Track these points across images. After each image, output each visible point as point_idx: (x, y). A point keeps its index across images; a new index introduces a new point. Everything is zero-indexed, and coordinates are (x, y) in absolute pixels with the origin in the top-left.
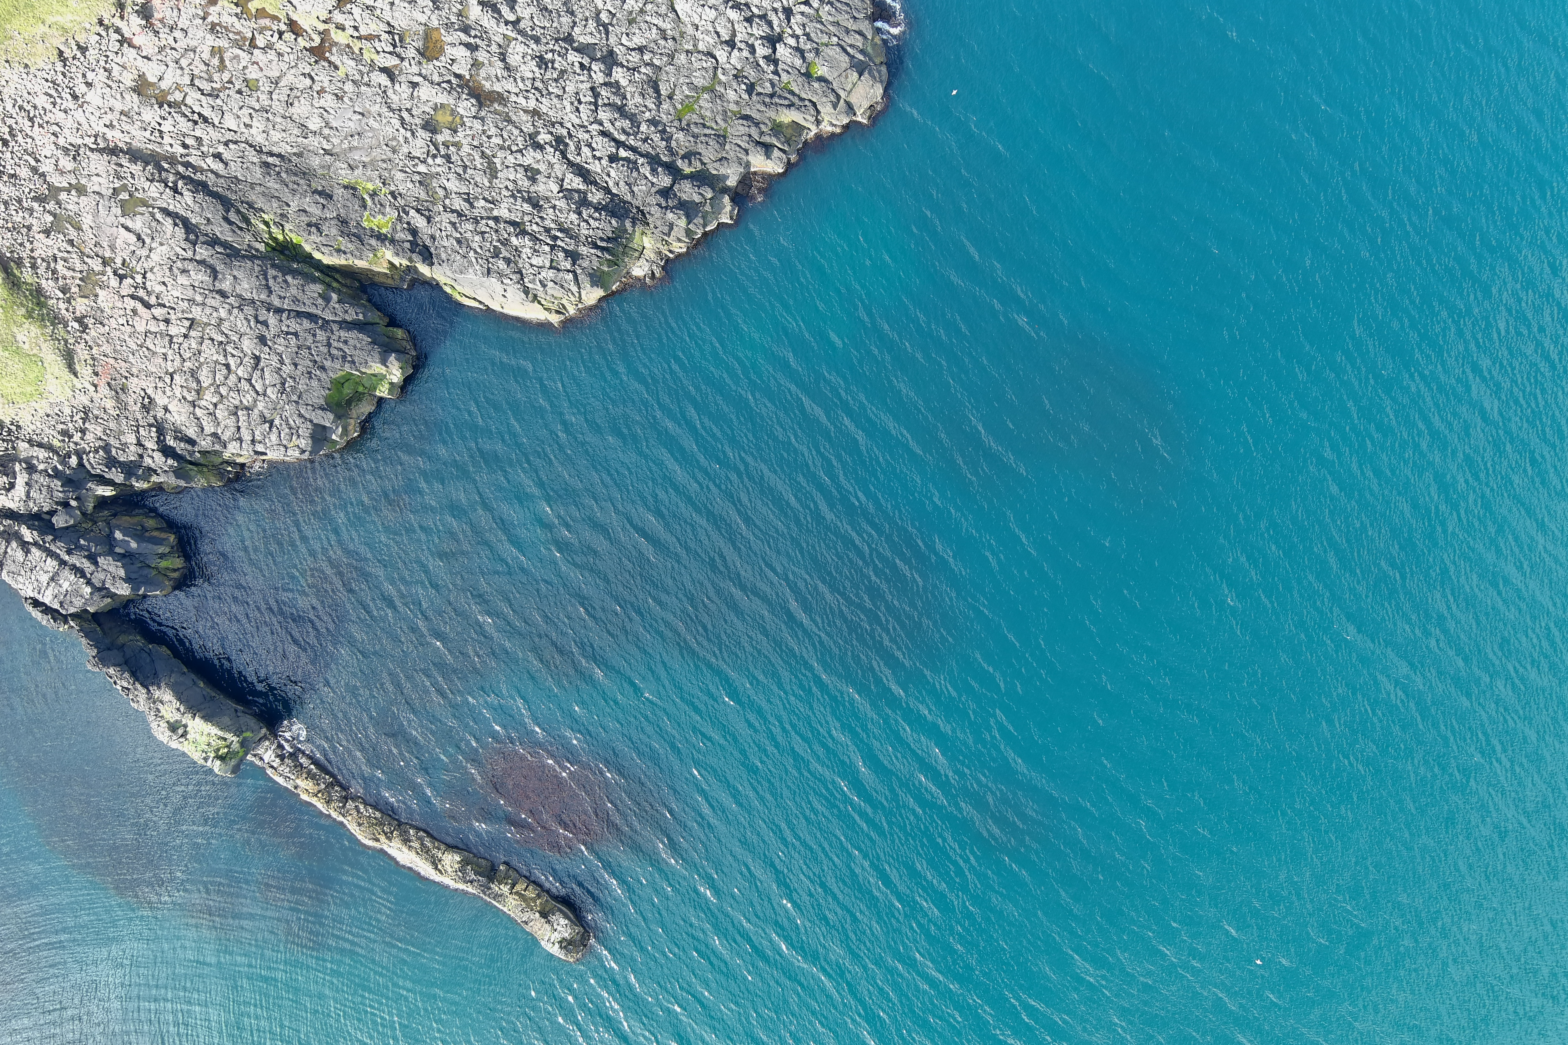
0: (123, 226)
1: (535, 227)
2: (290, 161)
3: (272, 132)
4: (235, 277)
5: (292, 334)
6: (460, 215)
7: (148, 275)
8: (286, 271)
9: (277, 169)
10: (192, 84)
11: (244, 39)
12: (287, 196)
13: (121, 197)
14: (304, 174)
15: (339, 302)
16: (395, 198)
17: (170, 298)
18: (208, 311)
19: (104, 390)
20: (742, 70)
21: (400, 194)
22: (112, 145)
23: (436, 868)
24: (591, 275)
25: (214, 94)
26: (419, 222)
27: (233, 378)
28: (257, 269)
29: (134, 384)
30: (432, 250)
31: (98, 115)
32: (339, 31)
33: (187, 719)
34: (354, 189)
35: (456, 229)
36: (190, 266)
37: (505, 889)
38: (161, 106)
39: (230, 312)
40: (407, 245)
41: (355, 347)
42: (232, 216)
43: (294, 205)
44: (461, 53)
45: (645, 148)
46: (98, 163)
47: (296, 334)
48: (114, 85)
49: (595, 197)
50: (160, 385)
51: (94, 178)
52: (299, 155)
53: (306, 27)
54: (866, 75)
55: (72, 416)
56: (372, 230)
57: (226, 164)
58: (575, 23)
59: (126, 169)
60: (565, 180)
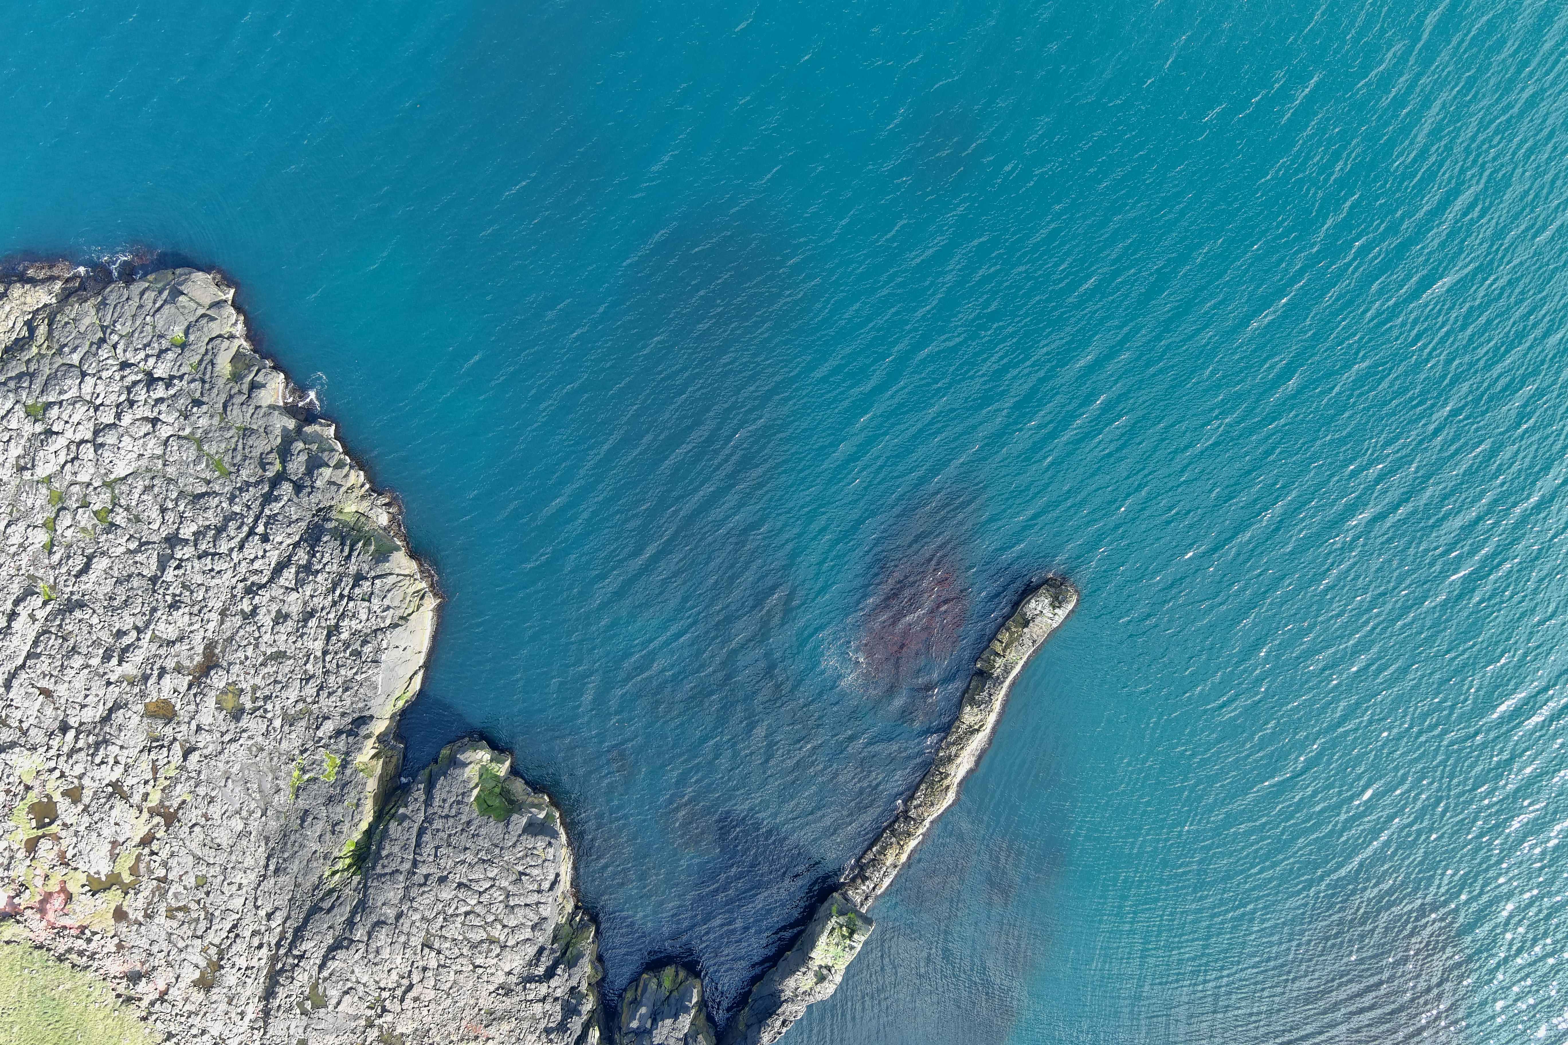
0: (336, 1008)
1: (331, 616)
2: (273, 849)
3: (246, 865)
4: (383, 905)
5: (436, 852)
7: (382, 986)
8: (378, 857)
9: (281, 862)
10: (201, 938)
11: (158, 888)
12: (306, 853)
13: (309, 1008)
14: (285, 836)
15: (406, 806)
16: (306, 750)
17: (403, 966)
18: (414, 930)
19: (492, 1031)
20: (180, 411)
21: (303, 745)
22: (261, 1015)
23: (978, 730)
24: (378, 562)
25: (210, 917)
26: (329, 727)
27: (479, 909)
28: (375, 884)
29: (486, 1002)
30: (356, 715)
31: (232, 1026)
32: (149, 798)
33: (814, 965)
34: (299, 788)
35: (334, 692)
36: (373, 946)
37: (999, 662)
38: (222, 967)
39: (416, 910)
40: (351, 739)
41: (449, 792)
42: (326, 905)
43: (315, 847)
44: (168, 682)
45: (255, 507)
46: (278, 1028)
47: (437, 848)
48: (204, 1010)
49: (302, 556)
50: (485, 978)
51: (292, 1032)
52: (267, 839)
53: (146, 829)
54: (182, 288)
56: (337, 773)
57: (277, 909)
58: (139, 574)
59: (283, 1003)
60: (287, 584)
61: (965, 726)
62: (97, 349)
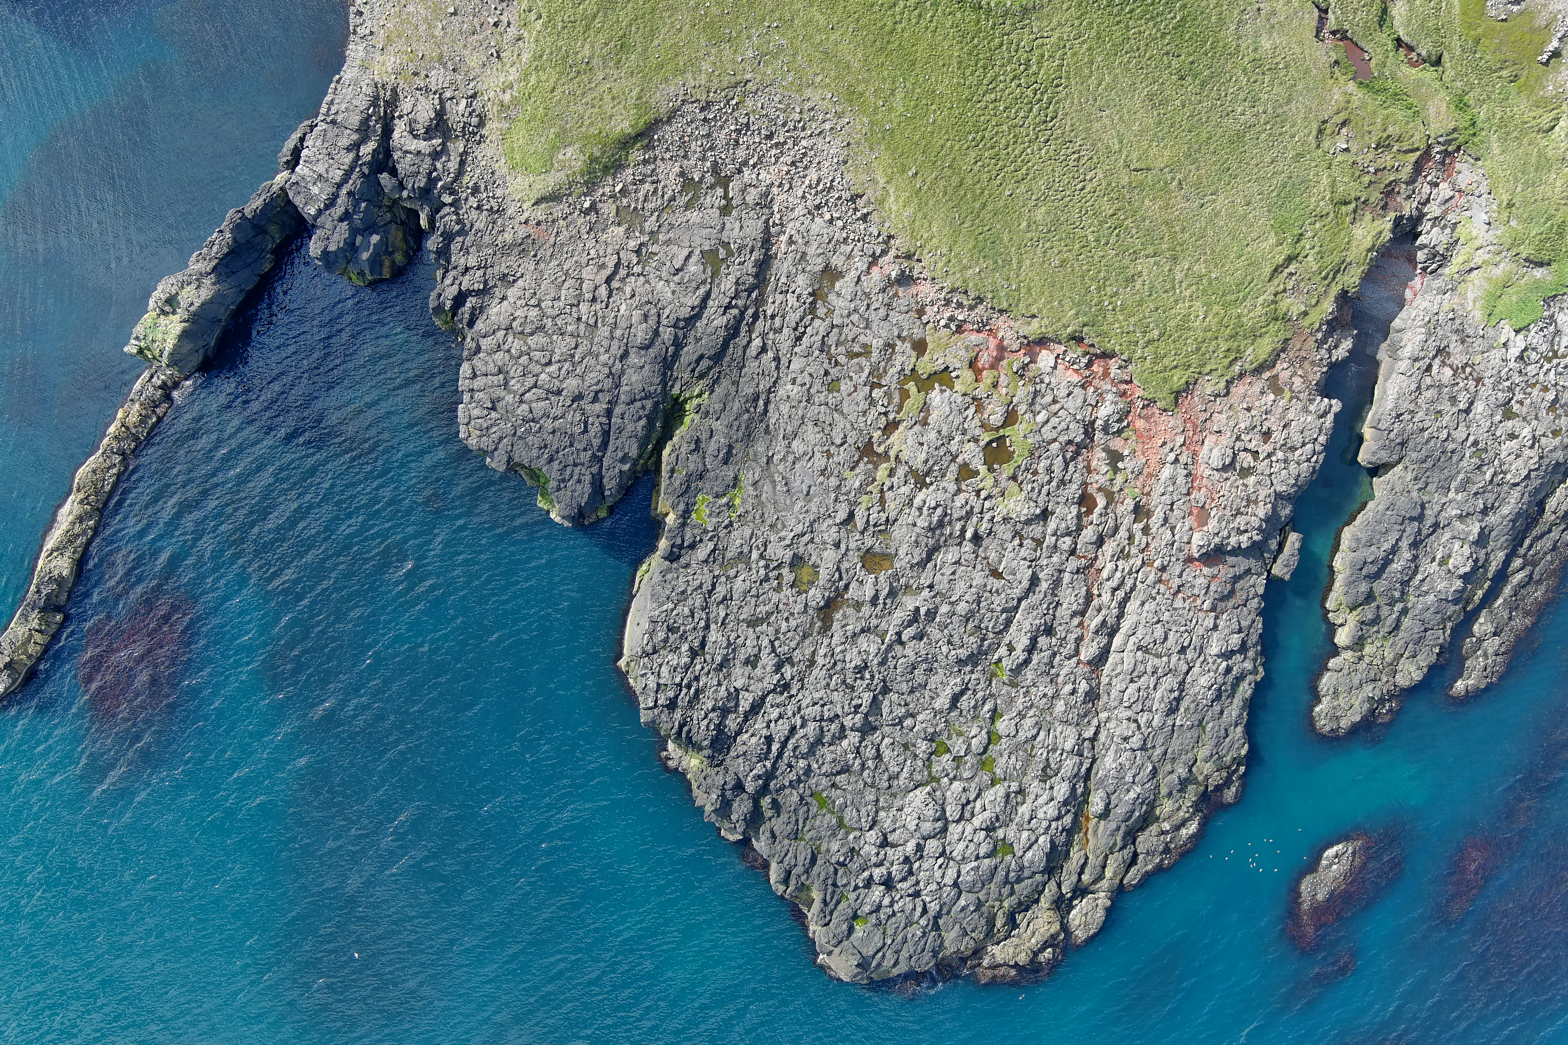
0: (692, 252)
1: (698, 667)
2: (761, 422)
3: (788, 405)
4: (643, 367)
5: (586, 427)
6: (710, 592)
7: (642, 278)
8: (652, 417)
9: (752, 409)
10: (833, 327)
11: (880, 377)
12: (726, 419)
13: (721, 250)
14: (749, 435)
15: (624, 471)
16: (726, 527)
17: (618, 303)
18: (605, 343)
19: (522, 232)
20: (859, 854)
21: (730, 532)
22: (773, 240)
23: (53, 551)
24: (654, 721)
25: (823, 347)
26: (702, 552)
27: (537, 369)
28: (652, 389)
29: (528, 265)
30: (675, 565)
31: (801, 229)
32: (887, 473)
33: (181, 314)
34: (734, 486)
35: (696, 589)
36: (652, 321)
37: (35, 624)
38: (810, 294)
39: (605, 366)
40: (679, 541)
41: (575, 491)
42: (705, 363)
43: (717, 425)
44: (869, 592)
45: (782, 766)
46: (754, 228)
47: (586, 431)
48: (831, 247)
49: (732, 723)
50: (528, 294)
51: (737, 225)
52: (767, 431)
53: (892, 440)
54: (858, 969)
55: (494, 198)
56: (695, 503)
57: (756, 357)
58: (903, 694)
59: (748, 256)
60: (747, 694)
61: (68, 554)
62: (941, 909)
